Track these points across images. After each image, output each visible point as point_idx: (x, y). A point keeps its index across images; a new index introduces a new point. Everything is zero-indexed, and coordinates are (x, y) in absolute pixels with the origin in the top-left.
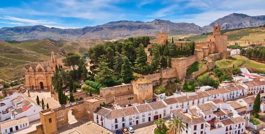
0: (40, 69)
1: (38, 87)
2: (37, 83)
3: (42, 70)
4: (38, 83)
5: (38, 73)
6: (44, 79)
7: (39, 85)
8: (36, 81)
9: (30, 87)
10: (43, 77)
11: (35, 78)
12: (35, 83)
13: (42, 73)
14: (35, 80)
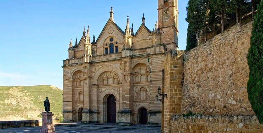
0: (111, 45)
1: (98, 113)
2: (95, 98)
3: (117, 47)
4: (98, 96)
5: (104, 58)
6: (121, 80)
7: (101, 106)
8: (94, 91)
9: (73, 112)
10: (120, 73)
11: (90, 77)
12: (90, 96)
13: (118, 56)
14: (91, 85)
